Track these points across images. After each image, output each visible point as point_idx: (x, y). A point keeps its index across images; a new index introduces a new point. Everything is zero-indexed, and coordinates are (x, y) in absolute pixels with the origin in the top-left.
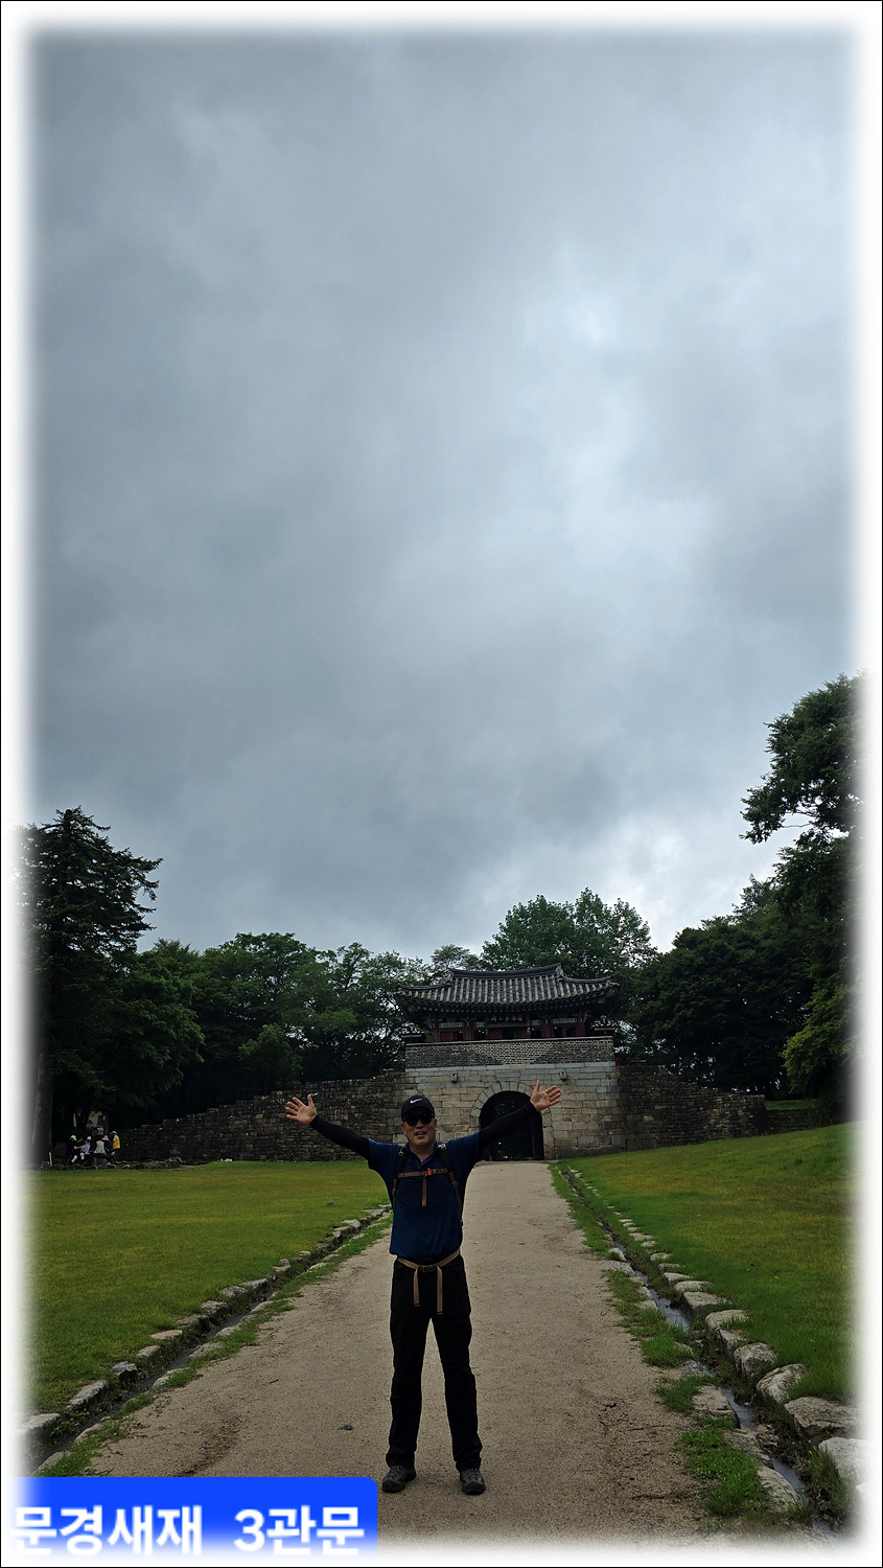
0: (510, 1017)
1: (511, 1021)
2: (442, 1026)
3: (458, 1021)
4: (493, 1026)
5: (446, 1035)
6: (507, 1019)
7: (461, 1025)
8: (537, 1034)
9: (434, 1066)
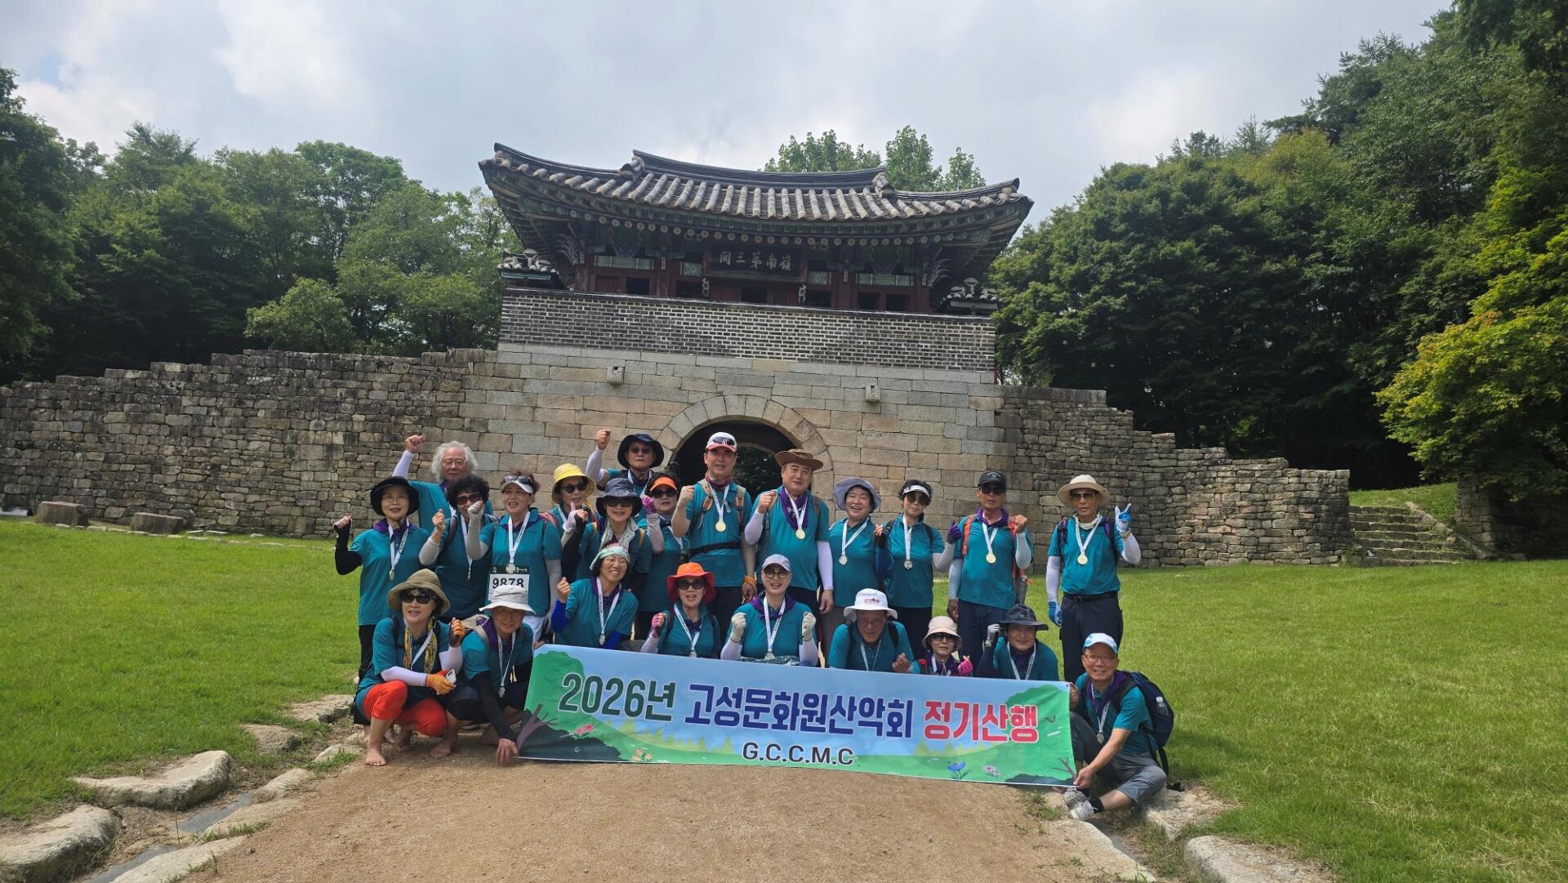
0: (764, 258)
1: (763, 269)
2: (602, 262)
3: (641, 255)
4: (722, 274)
5: (608, 281)
6: (756, 262)
7: (646, 265)
8: (820, 299)
9: (570, 344)
